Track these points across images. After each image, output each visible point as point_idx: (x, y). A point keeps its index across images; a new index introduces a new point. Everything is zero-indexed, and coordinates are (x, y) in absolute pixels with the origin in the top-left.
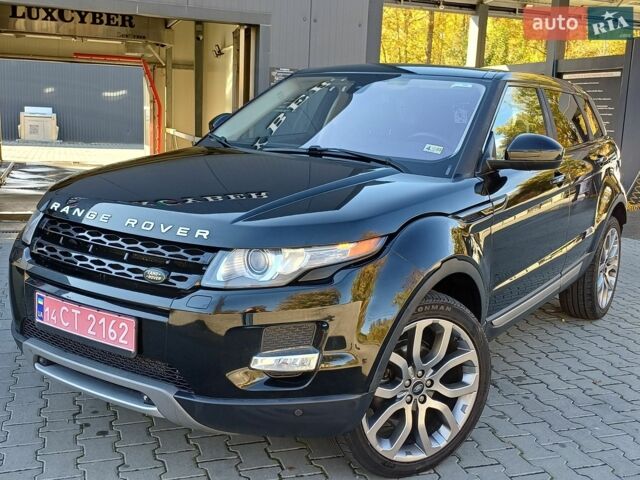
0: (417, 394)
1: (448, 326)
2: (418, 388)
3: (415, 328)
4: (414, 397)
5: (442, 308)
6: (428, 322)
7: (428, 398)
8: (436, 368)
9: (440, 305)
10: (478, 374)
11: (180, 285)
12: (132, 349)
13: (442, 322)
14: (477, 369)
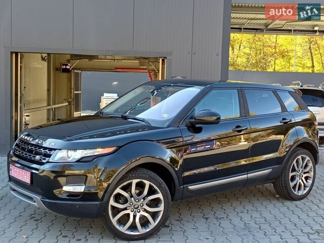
0: (136, 208)
1: (147, 183)
2: (136, 206)
3: (132, 182)
4: (135, 210)
5: (144, 175)
6: (138, 180)
7: (141, 211)
8: (144, 199)
9: (143, 174)
10: (163, 203)
11: (44, 161)
12: (29, 182)
13: (144, 181)
14: (163, 201)
